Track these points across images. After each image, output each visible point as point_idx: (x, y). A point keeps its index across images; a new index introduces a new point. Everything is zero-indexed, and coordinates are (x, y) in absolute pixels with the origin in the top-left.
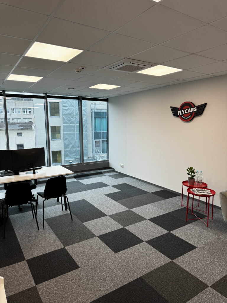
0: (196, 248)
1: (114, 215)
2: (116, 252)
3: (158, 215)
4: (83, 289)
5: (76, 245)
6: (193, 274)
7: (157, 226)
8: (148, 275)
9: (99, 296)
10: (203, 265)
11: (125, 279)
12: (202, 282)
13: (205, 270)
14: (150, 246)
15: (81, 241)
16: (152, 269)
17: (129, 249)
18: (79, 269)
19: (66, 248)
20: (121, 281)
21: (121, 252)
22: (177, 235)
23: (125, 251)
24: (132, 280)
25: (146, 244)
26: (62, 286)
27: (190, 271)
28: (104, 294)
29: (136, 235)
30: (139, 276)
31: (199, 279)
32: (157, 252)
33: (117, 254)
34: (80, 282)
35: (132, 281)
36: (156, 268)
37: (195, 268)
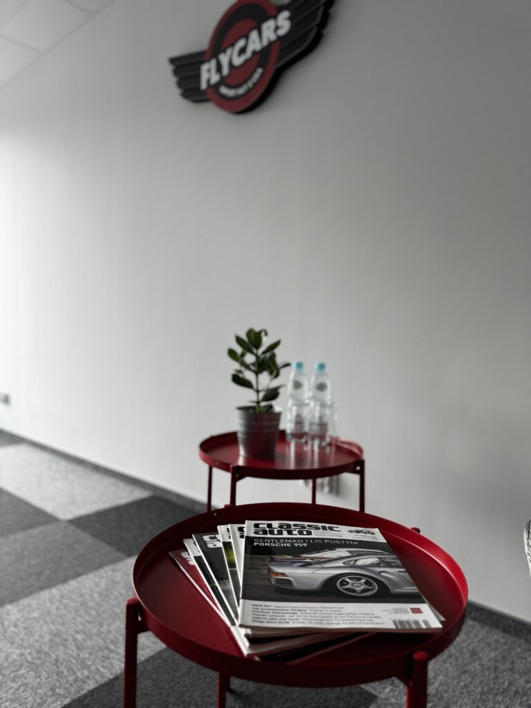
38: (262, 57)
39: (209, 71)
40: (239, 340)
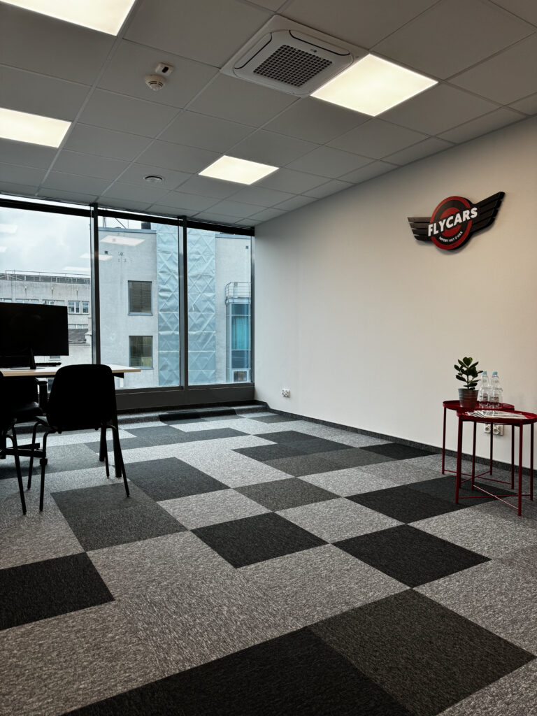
0: (487, 559)
1: (249, 487)
2: (236, 565)
3: (375, 488)
4: (108, 655)
5: (121, 547)
6: (480, 623)
7: (369, 511)
8: (331, 623)
9: (154, 675)
10: (511, 600)
11: (252, 631)
12: (511, 644)
13: (519, 613)
14: (344, 555)
15: (139, 539)
16: (345, 609)
17: (279, 559)
18: (113, 603)
19: (90, 554)
20: (239, 637)
21: (253, 566)
22: (429, 532)
23: (267, 563)
24: (276, 634)
25: (335, 549)
26: (41, 645)
27: (471, 616)
28: (173, 670)
29: (307, 529)
30: (300, 626)
31: (500, 638)
32: (367, 567)
33: (241, 569)
34: (104, 636)
35: (276, 639)
36: (359, 604)
37: (486, 608)
38: (463, 226)
39: (432, 228)
40: (460, 362)
